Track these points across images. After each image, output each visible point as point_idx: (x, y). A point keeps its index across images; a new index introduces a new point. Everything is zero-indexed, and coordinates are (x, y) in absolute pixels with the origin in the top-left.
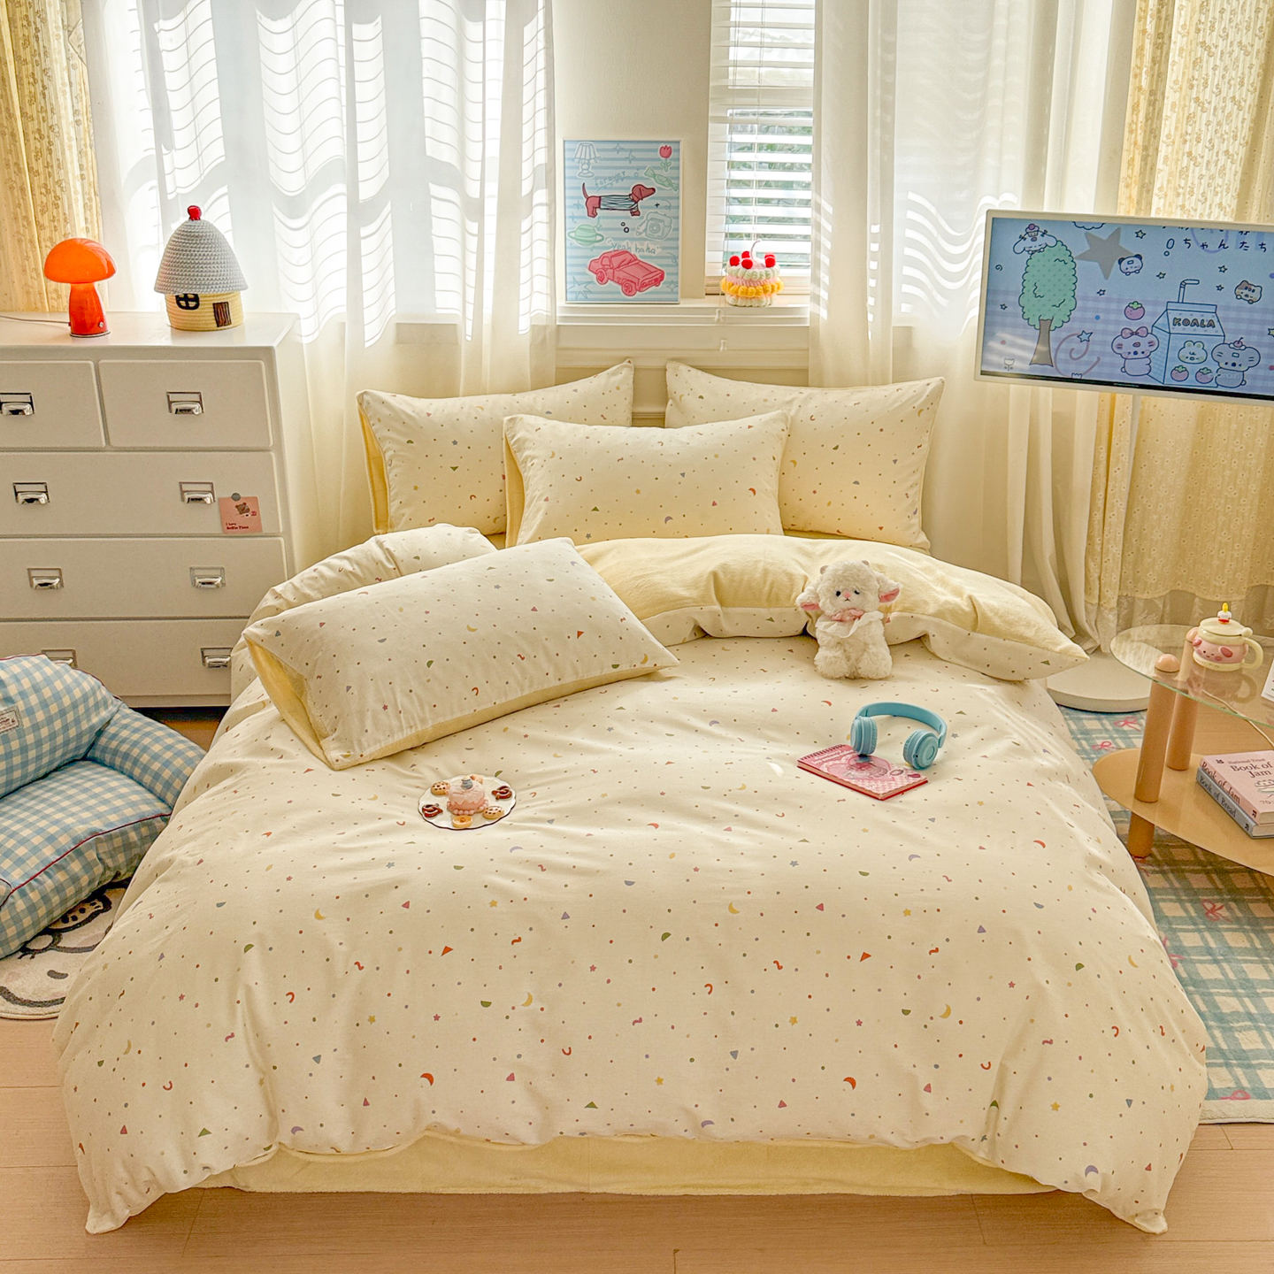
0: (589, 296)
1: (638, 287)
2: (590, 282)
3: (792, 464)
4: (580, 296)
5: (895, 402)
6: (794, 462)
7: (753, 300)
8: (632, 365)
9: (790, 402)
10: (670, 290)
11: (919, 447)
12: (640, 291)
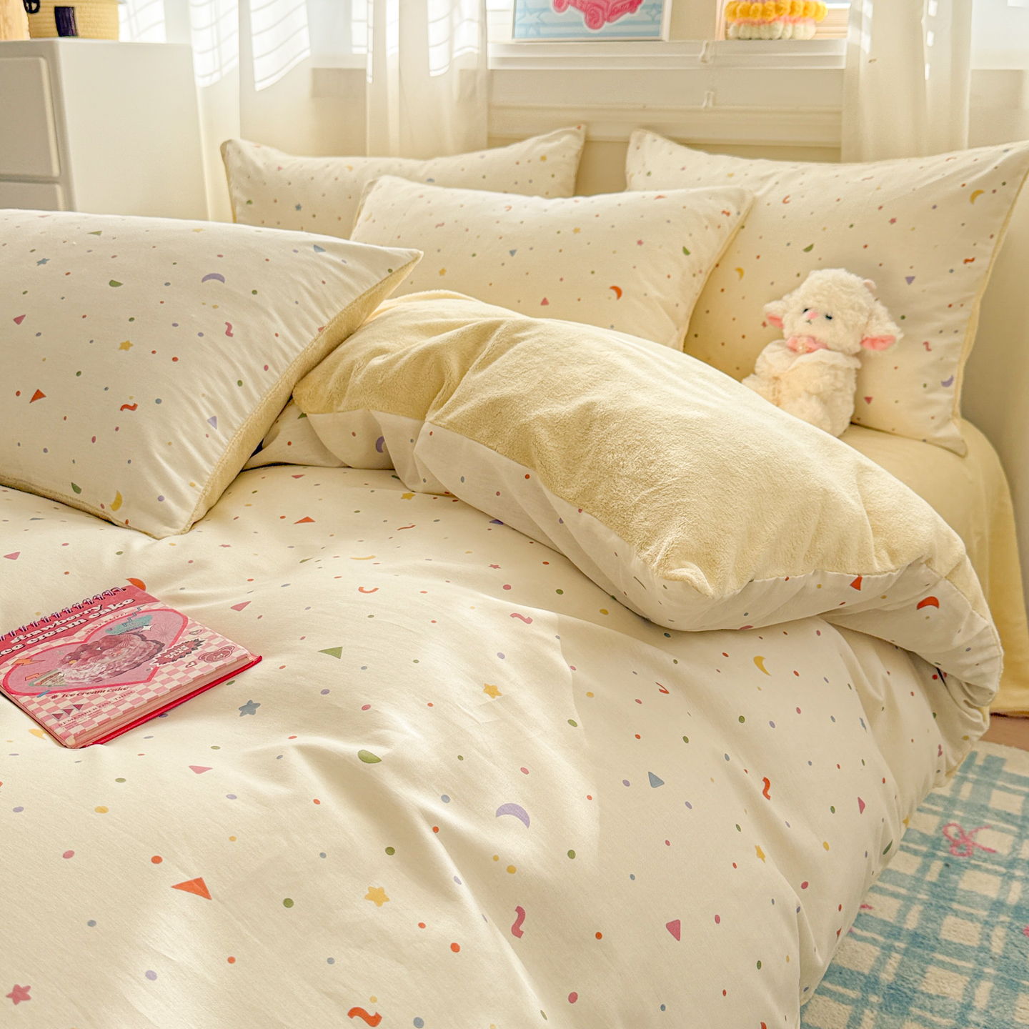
0: (543, 30)
1: (606, 15)
2: (545, 9)
3: (737, 274)
4: (532, 31)
5: (929, 177)
6: (740, 271)
7: (762, 27)
8: (582, 132)
9: (764, 179)
10: (649, 18)
11: (966, 261)
12: (609, 20)
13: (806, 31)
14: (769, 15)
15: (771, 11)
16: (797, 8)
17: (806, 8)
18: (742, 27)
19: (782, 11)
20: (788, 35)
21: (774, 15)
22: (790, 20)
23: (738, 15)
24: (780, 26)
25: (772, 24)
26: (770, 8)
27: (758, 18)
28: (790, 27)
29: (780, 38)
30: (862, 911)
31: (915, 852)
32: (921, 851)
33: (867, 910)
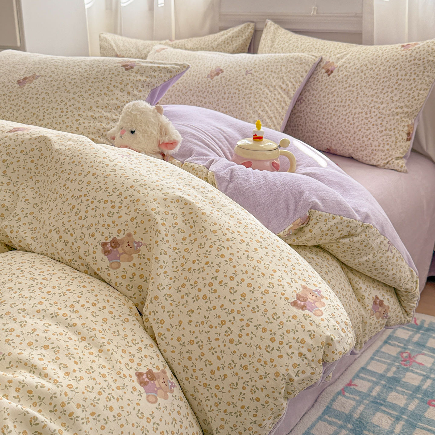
30: (352, 387)
31: (385, 363)
32: (387, 362)
33: (354, 387)
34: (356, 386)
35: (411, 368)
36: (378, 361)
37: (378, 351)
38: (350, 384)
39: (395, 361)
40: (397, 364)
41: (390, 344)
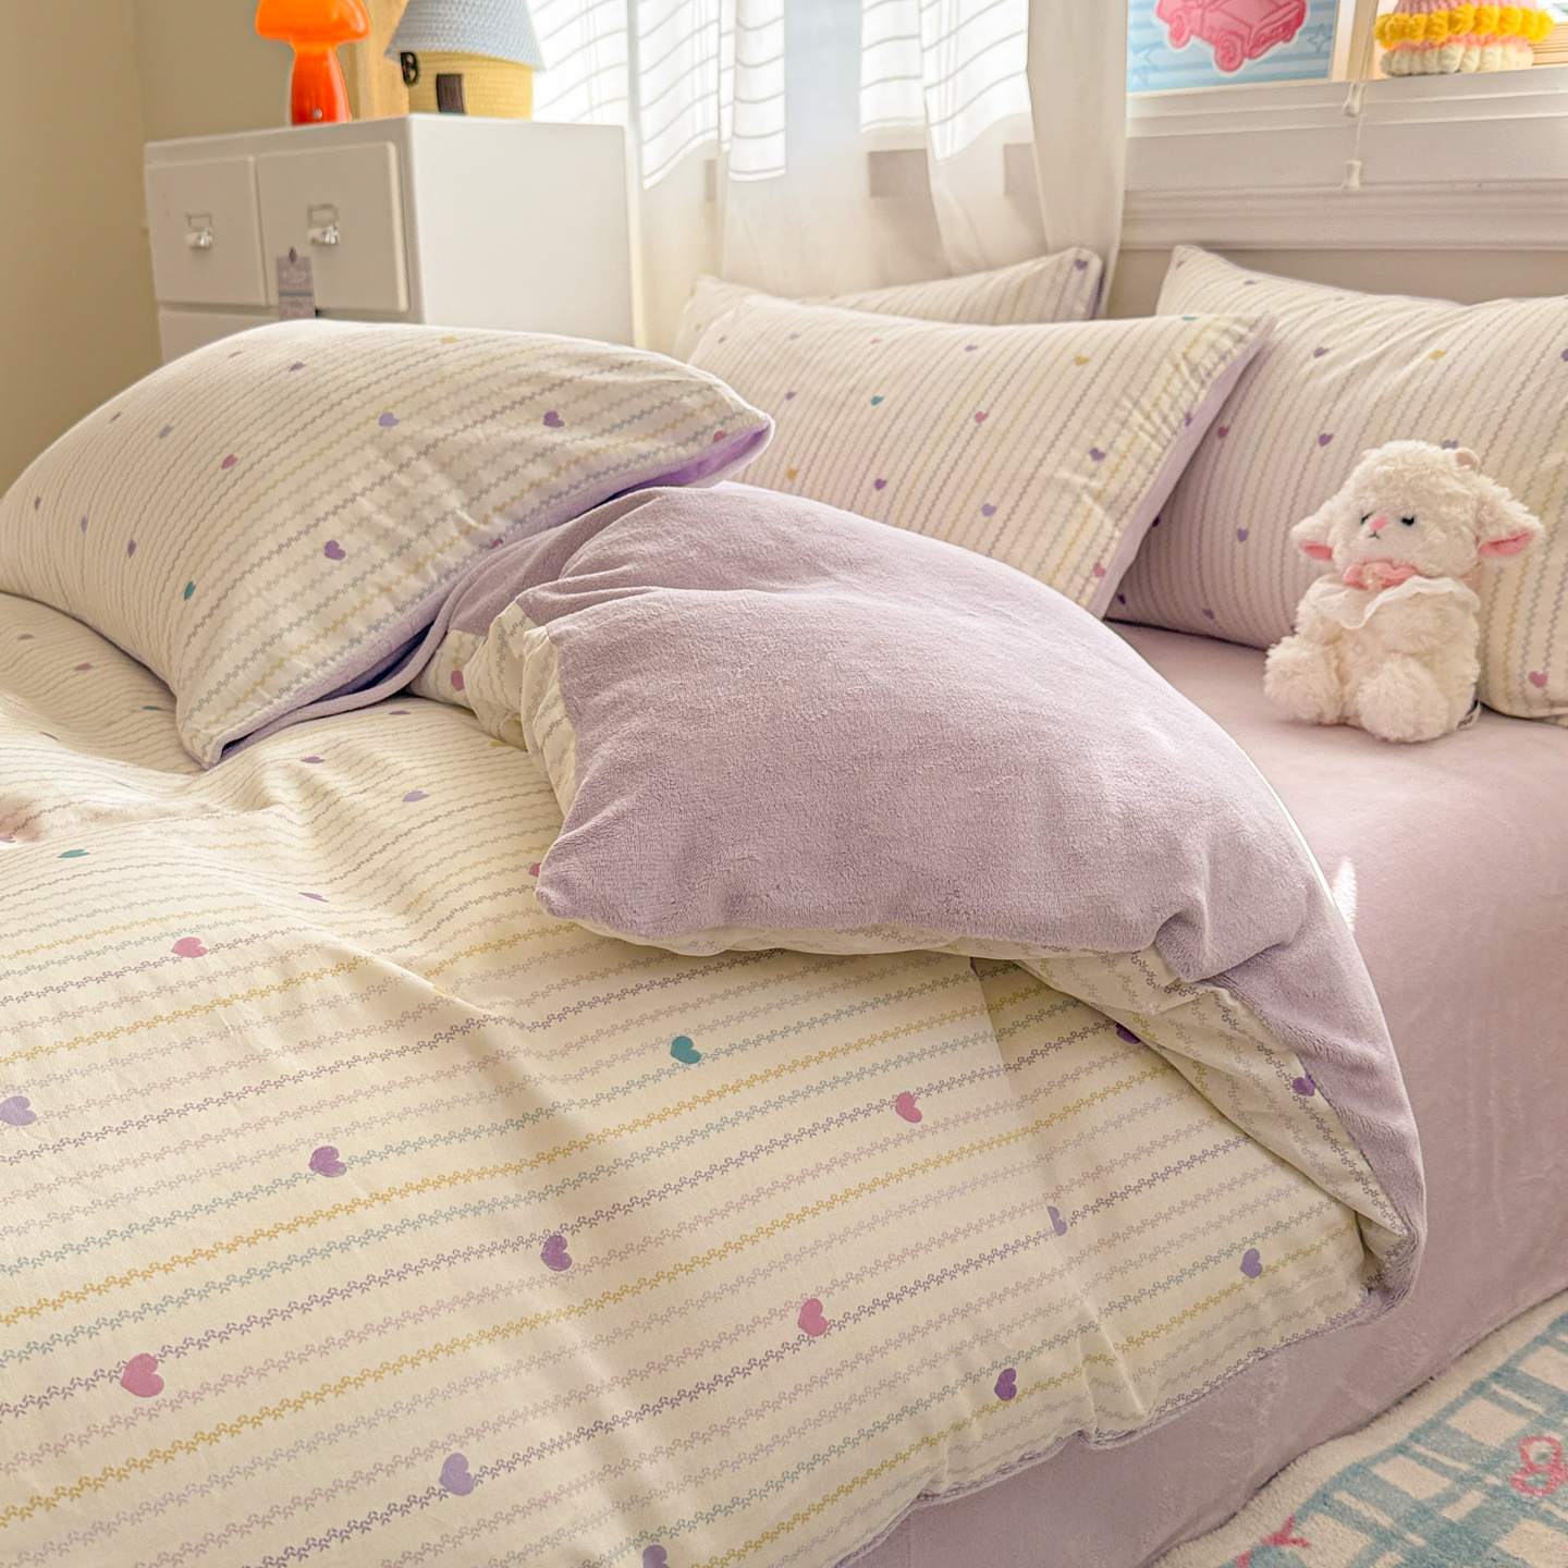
1: (1247, 48)
7: (1428, 54)
12: (1250, 57)
13: (1507, 58)
14: (1438, 34)
15: (1440, 26)
16: (1485, 20)
17: (1502, 19)
18: (1397, 56)
19: (1459, 26)
20: (1473, 65)
21: (1446, 34)
22: (1478, 41)
23: (1388, 37)
24: (1457, 52)
25: (1445, 48)
26: (1439, 21)
27: (1419, 40)
28: (1475, 53)
29: (1458, 71)
30: (1287, 1549)
31: (1444, 1471)
32: (1455, 1469)
33: (1296, 1549)
34: (1306, 1545)
35: (1545, 1505)
36: (1423, 1460)
37: (1433, 1425)
38: (1280, 1539)
39: (1487, 1469)
40: (1492, 1480)
41: (1494, 1398)
